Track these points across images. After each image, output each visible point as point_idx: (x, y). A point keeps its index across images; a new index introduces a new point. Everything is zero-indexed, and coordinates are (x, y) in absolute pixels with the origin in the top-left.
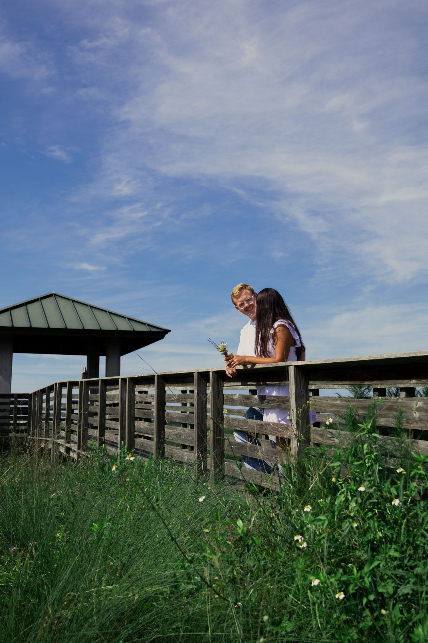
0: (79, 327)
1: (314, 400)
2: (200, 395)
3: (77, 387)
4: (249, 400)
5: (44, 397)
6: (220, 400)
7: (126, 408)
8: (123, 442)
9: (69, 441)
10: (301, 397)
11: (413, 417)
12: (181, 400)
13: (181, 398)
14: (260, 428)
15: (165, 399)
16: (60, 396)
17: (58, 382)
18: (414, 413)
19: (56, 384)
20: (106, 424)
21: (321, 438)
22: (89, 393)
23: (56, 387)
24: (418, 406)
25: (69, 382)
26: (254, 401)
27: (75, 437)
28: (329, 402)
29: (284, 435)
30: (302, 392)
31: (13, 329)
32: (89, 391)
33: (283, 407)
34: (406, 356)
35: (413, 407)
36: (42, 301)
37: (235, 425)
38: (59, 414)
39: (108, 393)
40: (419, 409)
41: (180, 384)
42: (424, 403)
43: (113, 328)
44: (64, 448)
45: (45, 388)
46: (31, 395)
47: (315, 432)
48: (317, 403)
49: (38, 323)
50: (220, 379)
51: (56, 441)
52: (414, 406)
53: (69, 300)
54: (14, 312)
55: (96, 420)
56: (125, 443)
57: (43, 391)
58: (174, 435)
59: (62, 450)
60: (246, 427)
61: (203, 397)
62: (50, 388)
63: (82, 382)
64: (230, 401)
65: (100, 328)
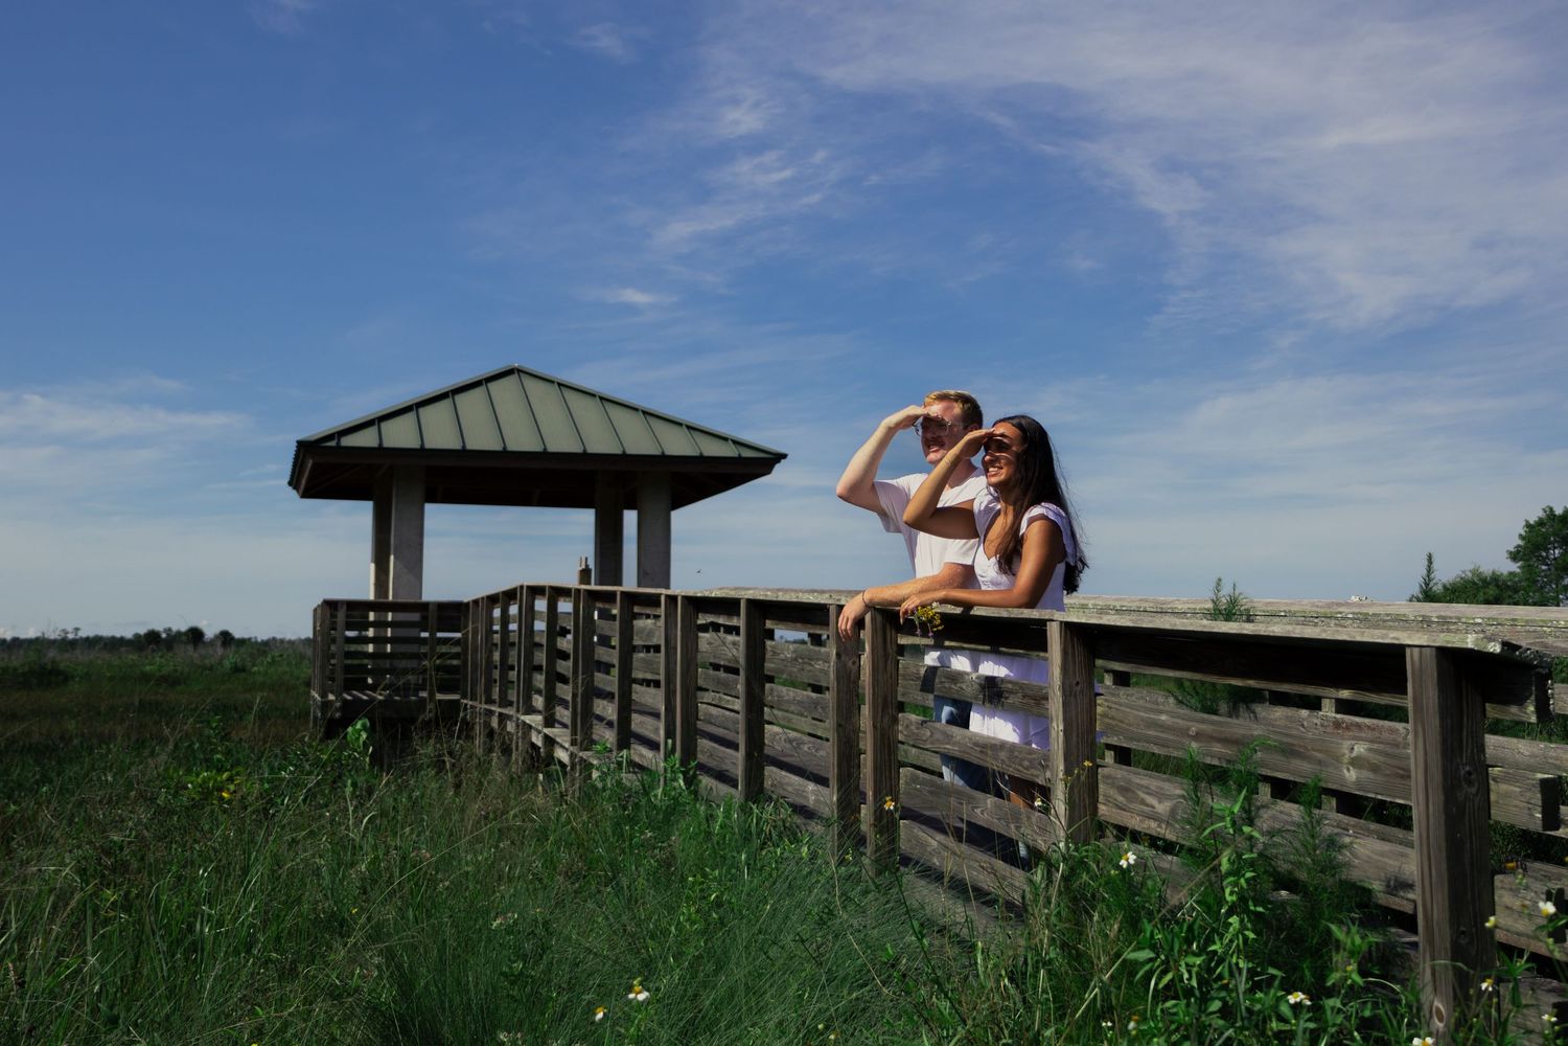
0: (576, 448)
1: (1106, 704)
2: (843, 658)
3: (567, 599)
4: (956, 684)
5: (497, 613)
6: (889, 675)
7: (676, 663)
8: (670, 741)
9: (550, 721)
10: (1075, 697)
11: (1343, 778)
12: (800, 661)
13: (802, 659)
14: (982, 752)
15: (764, 654)
16: (529, 614)
17: (525, 584)
18: (1345, 771)
19: (522, 587)
20: (633, 694)
21: (1123, 796)
22: (596, 617)
23: (521, 594)
24: (1354, 755)
25: (551, 587)
26: (968, 686)
27: (564, 714)
28: (1142, 714)
29: (1037, 776)
30: (1077, 683)
31: (422, 452)
32: (596, 613)
33: (1035, 710)
34: (1329, 638)
35: (1344, 755)
36: (491, 385)
37: (924, 738)
38: (529, 656)
39: (639, 623)
40: (1356, 762)
41: (799, 625)
42: (1370, 750)
43: (653, 450)
44: (540, 739)
45: (498, 594)
46: (467, 604)
47: (1109, 781)
48: (1113, 713)
49: (482, 439)
50: (888, 627)
51: (523, 718)
52: (1347, 752)
53: (552, 382)
54: (425, 412)
55: (609, 681)
56: (674, 744)
57: (493, 600)
58: (785, 740)
59: (537, 740)
60: (948, 746)
61: (850, 664)
62: (510, 595)
63: (578, 591)
64: (912, 680)
65: (624, 451)
